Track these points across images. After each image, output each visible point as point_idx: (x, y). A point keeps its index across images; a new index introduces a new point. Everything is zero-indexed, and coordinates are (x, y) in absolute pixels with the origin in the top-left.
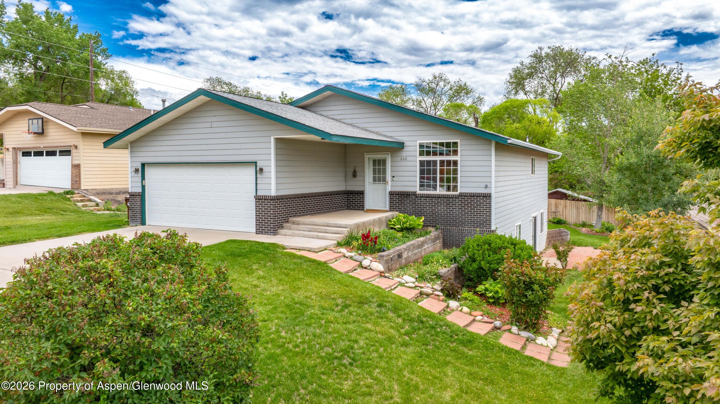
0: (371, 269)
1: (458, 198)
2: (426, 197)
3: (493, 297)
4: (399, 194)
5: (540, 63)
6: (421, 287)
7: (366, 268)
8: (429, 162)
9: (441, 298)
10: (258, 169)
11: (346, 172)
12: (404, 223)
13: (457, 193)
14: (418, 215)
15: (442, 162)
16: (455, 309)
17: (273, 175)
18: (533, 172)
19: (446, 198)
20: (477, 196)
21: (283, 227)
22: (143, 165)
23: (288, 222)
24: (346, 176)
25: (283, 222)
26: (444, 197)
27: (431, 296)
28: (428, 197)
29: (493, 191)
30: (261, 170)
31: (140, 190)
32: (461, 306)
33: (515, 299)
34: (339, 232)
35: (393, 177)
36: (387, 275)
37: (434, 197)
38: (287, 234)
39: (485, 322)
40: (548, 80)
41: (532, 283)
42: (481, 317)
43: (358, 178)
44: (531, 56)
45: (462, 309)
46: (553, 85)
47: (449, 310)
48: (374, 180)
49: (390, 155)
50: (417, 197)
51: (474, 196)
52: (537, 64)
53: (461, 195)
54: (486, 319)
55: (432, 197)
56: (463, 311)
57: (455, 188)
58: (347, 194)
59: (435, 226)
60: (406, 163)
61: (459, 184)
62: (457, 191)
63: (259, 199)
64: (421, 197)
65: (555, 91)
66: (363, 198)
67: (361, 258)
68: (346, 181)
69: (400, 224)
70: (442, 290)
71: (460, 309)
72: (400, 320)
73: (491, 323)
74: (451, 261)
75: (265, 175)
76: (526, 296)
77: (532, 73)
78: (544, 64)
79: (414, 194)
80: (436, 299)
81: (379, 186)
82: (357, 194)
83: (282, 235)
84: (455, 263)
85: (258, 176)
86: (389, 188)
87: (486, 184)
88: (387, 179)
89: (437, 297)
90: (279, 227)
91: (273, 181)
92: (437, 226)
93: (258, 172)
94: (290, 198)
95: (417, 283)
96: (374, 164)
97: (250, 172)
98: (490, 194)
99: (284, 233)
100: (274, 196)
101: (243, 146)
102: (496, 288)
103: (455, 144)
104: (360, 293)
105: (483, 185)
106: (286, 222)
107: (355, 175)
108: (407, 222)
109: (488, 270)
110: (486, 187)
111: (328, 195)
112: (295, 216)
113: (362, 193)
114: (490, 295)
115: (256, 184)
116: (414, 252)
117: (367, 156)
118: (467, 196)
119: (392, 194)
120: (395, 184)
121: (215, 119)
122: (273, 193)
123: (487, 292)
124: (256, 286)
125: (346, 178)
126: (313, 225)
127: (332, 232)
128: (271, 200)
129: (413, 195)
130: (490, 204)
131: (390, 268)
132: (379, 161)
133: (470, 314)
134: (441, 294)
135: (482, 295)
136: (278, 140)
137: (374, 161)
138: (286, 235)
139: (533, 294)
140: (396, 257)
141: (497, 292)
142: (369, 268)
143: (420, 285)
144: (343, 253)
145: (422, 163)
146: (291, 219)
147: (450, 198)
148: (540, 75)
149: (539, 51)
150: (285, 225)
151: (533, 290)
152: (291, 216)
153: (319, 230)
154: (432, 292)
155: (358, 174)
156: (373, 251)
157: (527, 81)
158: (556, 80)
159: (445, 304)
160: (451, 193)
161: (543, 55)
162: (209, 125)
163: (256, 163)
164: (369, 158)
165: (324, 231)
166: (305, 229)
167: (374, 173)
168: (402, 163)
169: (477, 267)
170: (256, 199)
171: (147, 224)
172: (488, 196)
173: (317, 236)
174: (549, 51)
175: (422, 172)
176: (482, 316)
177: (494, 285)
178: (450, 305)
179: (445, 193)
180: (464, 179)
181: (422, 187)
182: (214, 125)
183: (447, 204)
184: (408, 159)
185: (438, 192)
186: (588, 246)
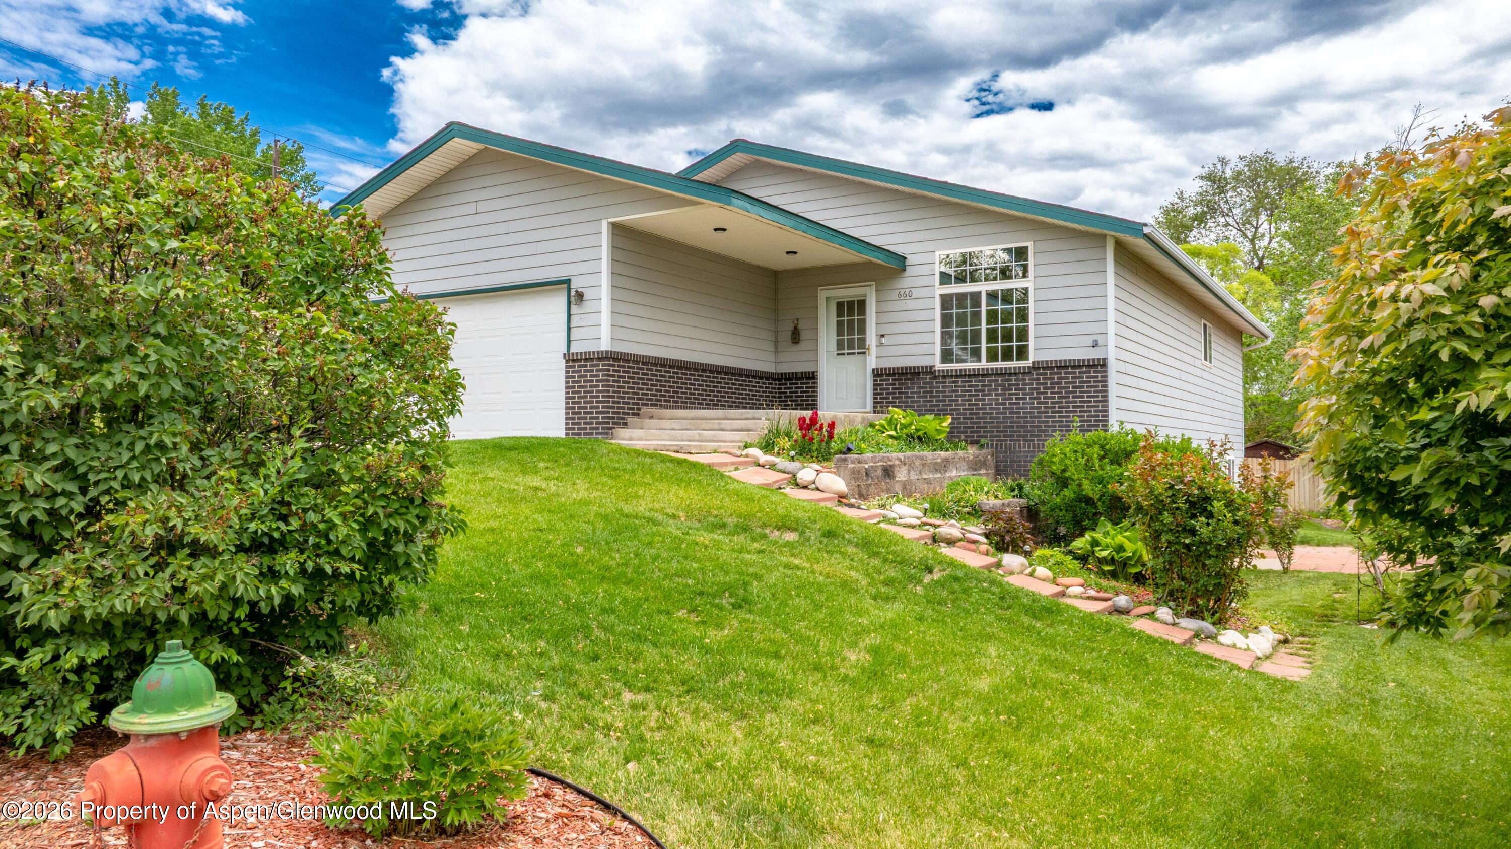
0: (818, 489)
1: (1029, 373)
2: (957, 376)
3: (1112, 561)
4: (894, 374)
5: (1223, 192)
6: (936, 526)
7: (805, 487)
8: (961, 297)
9: (984, 548)
10: (573, 293)
11: (776, 332)
12: (904, 426)
13: (1028, 364)
14: (940, 413)
15: (992, 296)
16: (1017, 570)
17: (605, 305)
18: (1207, 357)
19: (1001, 374)
20: (1074, 367)
21: (625, 424)
23: (638, 414)
24: (776, 342)
25: (628, 414)
26: (997, 374)
27: (959, 544)
28: (961, 376)
29: (1112, 355)
30: (580, 296)
32: (1031, 565)
33: (1164, 540)
35: (883, 336)
36: (853, 501)
37: (974, 376)
38: (634, 435)
39: (1089, 598)
40: (1240, 230)
41: (1207, 499)
42: (1081, 589)
43: (803, 345)
44: (1202, 178)
45: (1034, 571)
46: (1252, 241)
47: (1001, 572)
48: (840, 345)
49: (874, 288)
50: (935, 377)
51: (1066, 368)
52: (1214, 194)
53: (1036, 367)
54: (1092, 593)
56: (1036, 574)
57: (1022, 353)
58: (779, 380)
59: (977, 442)
60: (911, 304)
61: (1031, 343)
62: (1027, 358)
63: (573, 361)
64: (944, 377)
65: (1255, 251)
66: (815, 387)
67: (795, 465)
68: (776, 352)
69: (895, 430)
70: (987, 536)
71: (1028, 571)
72: (876, 562)
73: (1106, 600)
74: (1013, 490)
75: (588, 306)
76: (1193, 532)
77: (1204, 213)
78: (1230, 194)
79: (929, 371)
80: (969, 550)
81: (851, 363)
82: (802, 379)
83: (623, 439)
84: (1021, 497)
85: (574, 309)
86: (872, 362)
87: (1095, 337)
88: (868, 343)
89: (973, 546)
90: (618, 424)
91: (605, 318)
92: (983, 441)
93: (573, 299)
94: (643, 363)
95: (925, 520)
96: (840, 313)
97: (557, 303)
98: (1104, 360)
99: (627, 436)
100: (607, 352)
101: (542, 248)
102: (1120, 539)
103: (1021, 253)
104: (781, 511)
105: (1089, 341)
106: (634, 414)
107: (796, 337)
108: (912, 424)
109: (1100, 499)
110: (1095, 345)
111: (733, 375)
112: (656, 405)
113: (812, 377)
114: (1104, 554)
115: (569, 329)
116: (925, 476)
117: (823, 294)
118: (1052, 368)
119: (878, 374)
120: (885, 351)
121: (484, 194)
122: (605, 345)
123: (1097, 549)
124: (537, 489)
125: (776, 347)
126: (693, 419)
127: (735, 427)
128: (599, 359)
129: (927, 373)
130: (1105, 382)
131: (864, 492)
132: (851, 304)
133: (1054, 582)
134: (983, 539)
135: (1083, 559)
136: (617, 229)
137: (840, 305)
138: (630, 439)
139: (1208, 524)
140: (879, 472)
141: (1120, 548)
142: (813, 486)
143: (933, 521)
144: (754, 456)
145: (946, 301)
146: (644, 410)
147: (1010, 374)
148: (1222, 220)
149: (1219, 166)
150: (631, 420)
151: (1209, 515)
152: (647, 405)
153: (704, 427)
154: (960, 535)
155: (803, 335)
156: (824, 457)
157: (1195, 232)
158: (1257, 228)
159: (990, 560)
160: (1014, 364)
161: (1229, 173)
162: (471, 208)
163: (568, 282)
164: (827, 299)
166: (675, 427)
167: (840, 333)
168: (901, 305)
169: (1072, 496)
170: (567, 361)
172: (1100, 365)
174: (1241, 166)
175: (946, 321)
176: (1082, 586)
177: (1112, 532)
178: (1004, 563)
179: (1000, 364)
180: (1044, 330)
181: (947, 356)
182: (482, 207)
183: (1004, 390)
184: (916, 293)
185: (984, 364)
186: (1341, 545)
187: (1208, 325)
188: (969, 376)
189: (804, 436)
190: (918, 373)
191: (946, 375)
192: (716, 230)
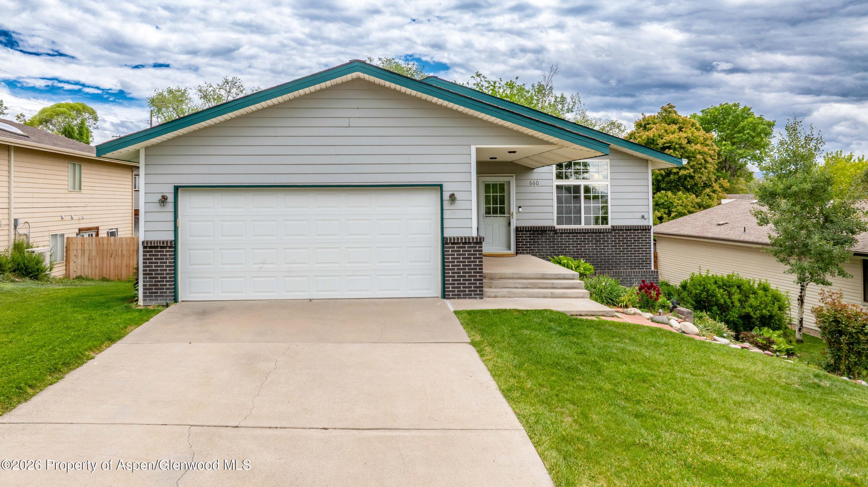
0: (684, 332)
1: (611, 233)
2: (569, 233)
8: (568, 188)
10: (446, 196)
13: (609, 226)
15: (588, 188)
20: (634, 230)
22: (178, 190)
29: (651, 223)
31: (170, 237)
34: (575, 286)
35: (520, 207)
37: (580, 233)
48: (488, 212)
49: (514, 177)
50: (556, 233)
51: (638, 230)
53: (614, 228)
55: (577, 233)
57: (605, 220)
60: (538, 189)
61: (610, 215)
62: (607, 224)
63: (448, 243)
64: (562, 233)
75: (459, 204)
79: (551, 229)
81: (495, 222)
83: (489, 297)
85: (446, 206)
86: (515, 223)
87: (643, 214)
88: (510, 211)
91: (473, 213)
93: (446, 200)
96: (487, 191)
97: (432, 199)
98: (648, 226)
101: (413, 159)
105: (639, 215)
110: (642, 218)
115: (442, 219)
117: (480, 179)
118: (623, 230)
119: (519, 230)
120: (523, 216)
121: (357, 113)
122: (475, 233)
126: (518, 278)
129: (551, 231)
132: (495, 185)
137: (487, 186)
142: (680, 331)
144: (639, 314)
145: (559, 188)
147: (600, 233)
160: (600, 227)
162: (344, 122)
163: (441, 186)
165: (551, 286)
166: (517, 285)
167: (487, 203)
168: (531, 189)
170: (443, 244)
171: (180, 300)
172: (646, 229)
175: (560, 200)
179: (593, 227)
180: (617, 209)
181: (561, 221)
182: (353, 122)
183: (597, 241)
184: (541, 183)
185: (583, 226)
190: (546, 231)
192: (510, 152)
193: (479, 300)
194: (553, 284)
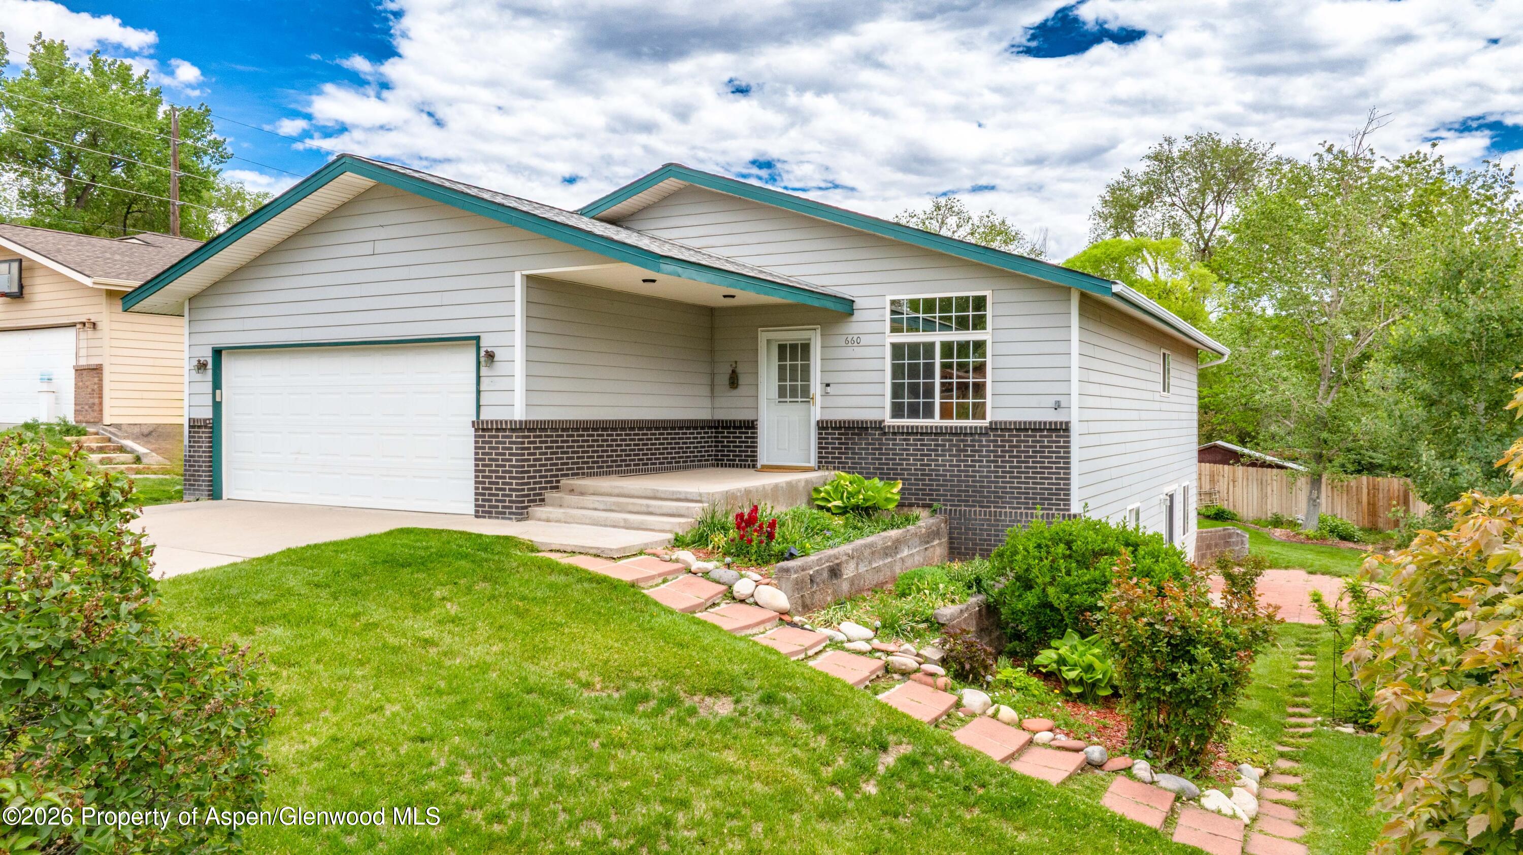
0: (756, 604)
1: (986, 434)
2: (908, 434)
3: (1080, 682)
4: (840, 428)
5: (1169, 171)
6: (888, 653)
7: (742, 601)
8: (914, 348)
9: (942, 681)
10: (482, 353)
11: (713, 375)
12: (851, 495)
13: (985, 423)
14: (888, 477)
15: (947, 348)
16: (978, 712)
17: (519, 367)
18: (1166, 387)
19: (956, 434)
20: (1034, 430)
21: (543, 500)
22: (218, 353)
23: (557, 487)
24: (712, 386)
25: (546, 488)
26: (951, 434)
27: (913, 676)
28: (912, 433)
29: (1074, 417)
30: (490, 356)
31: (207, 413)
32: (994, 702)
33: (1143, 685)
34: (683, 512)
35: (828, 385)
36: (797, 619)
37: (927, 434)
38: (552, 516)
39: (1059, 748)
40: (1186, 211)
41: (1191, 641)
42: (1050, 735)
43: (742, 390)
44: (1149, 157)
45: (997, 711)
46: (1198, 222)
47: (961, 715)
48: (782, 392)
49: (819, 331)
50: (885, 434)
51: (1026, 430)
52: (1161, 174)
53: (994, 427)
54: (1062, 739)
56: (1000, 716)
57: (979, 411)
58: (716, 428)
59: (930, 506)
60: (858, 352)
61: (989, 400)
62: (984, 418)
63: (483, 430)
64: (894, 434)
65: (1200, 233)
66: (754, 438)
67: (730, 574)
68: (713, 396)
69: (842, 498)
70: (944, 662)
71: (991, 711)
72: (822, 742)
73: (1077, 750)
74: (970, 587)
75: (500, 368)
76: (1174, 677)
77: (1150, 193)
78: (1177, 174)
79: (878, 426)
80: (926, 684)
81: (792, 412)
82: (740, 427)
83: (539, 520)
84: (979, 592)
85: (484, 371)
86: (817, 413)
87: (1058, 398)
88: (812, 392)
89: (929, 680)
90: (534, 501)
91: (519, 383)
92: (935, 504)
93: (482, 360)
94: (563, 430)
95: (876, 643)
96: (781, 357)
97: (466, 360)
98: (1067, 423)
99: (544, 516)
100: (521, 422)
101: (447, 298)
102: (1089, 658)
103: (980, 303)
104: (714, 665)
105: (1051, 401)
106: (552, 488)
107: (734, 382)
108: (859, 492)
109: (1067, 609)
110: (1057, 406)
111: (665, 428)
112: (577, 474)
113: (750, 426)
114: (1071, 675)
115: (478, 392)
116: (874, 565)
117: (764, 336)
118: (1010, 430)
119: (823, 426)
120: (830, 402)
121: (382, 233)
122: (519, 414)
123: (1064, 668)
125: (712, 390)
126: (618, 495)
127: (665, 511)
128: (512, 430)
129: (876, 428)
130: (1067, 447)
131: (808, 601)
132: (794, 347)
133: (1020, 726)
134: (941, 671)
135: (1051, 677)
136: (532, 281)
137: (782, 348)
138: (548, 520)
139: (1192, 671)
140: (825, 575)
141: (1090, 668)
142: (751, 600)
143: (884, 646)
144: (684, 562)
145: (897, 350)
146: (564, 482)
147: (965, 434)
148: (1168, 200)
149: (1166, 147)
150: (549, 495)
151: (1192, 660)
152: (567, 475)
153: (630, 508)
154: (915, 665)
155: (742, 380)
156: (763, 559)
157: (1140, 211)
158: (1203, 209)
159: (950, 699)
160: (970, 423)
161: (1176, 154)
162: (367, 248)
163: (478, 339)
164: (768, 341)
165: (644, 509)
166: (597, 505)
167: (782, 378)
168: (849, 352)
169: (1036, 602)
170: (477, 430)
171: (224, 497)
172: (1063, 429)
173: (625, 520)
174: (1187, 146)
175: (897, 371)
176: (1051, 730)
177: (1081, 648)
178: (964, 702)
179: (955, 423)
180: (1003, 388)
181: (897, 411)
182: (380, 247)
183: (958, 450)
184: (865, 340)
185: (936, 421)
186: (1293, 567)
187: (1167, 352)
188: (922, 434)
189: (742, 537)
190: (867, 428)
191: (897, 432)
192: (644, 281)
193: (514, 523)
194: (648, 506)
